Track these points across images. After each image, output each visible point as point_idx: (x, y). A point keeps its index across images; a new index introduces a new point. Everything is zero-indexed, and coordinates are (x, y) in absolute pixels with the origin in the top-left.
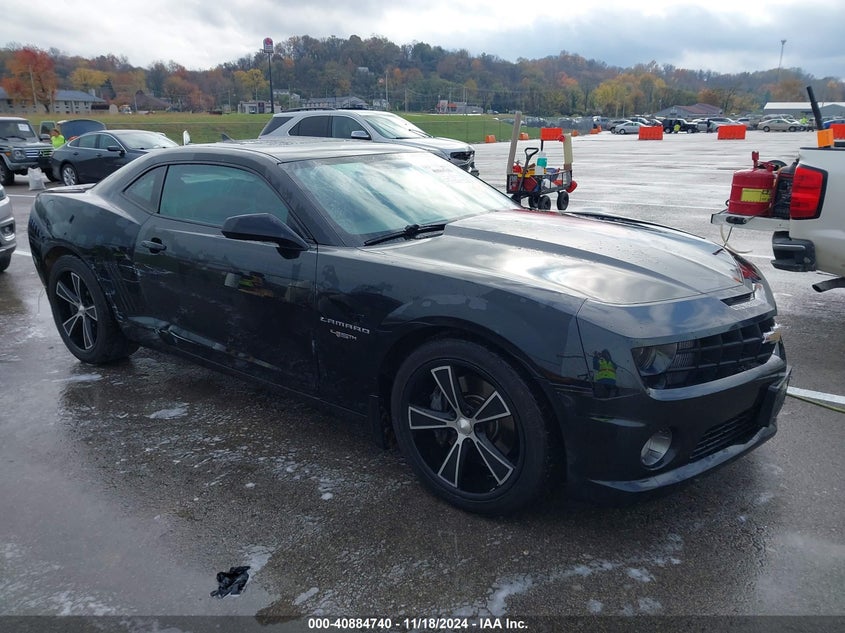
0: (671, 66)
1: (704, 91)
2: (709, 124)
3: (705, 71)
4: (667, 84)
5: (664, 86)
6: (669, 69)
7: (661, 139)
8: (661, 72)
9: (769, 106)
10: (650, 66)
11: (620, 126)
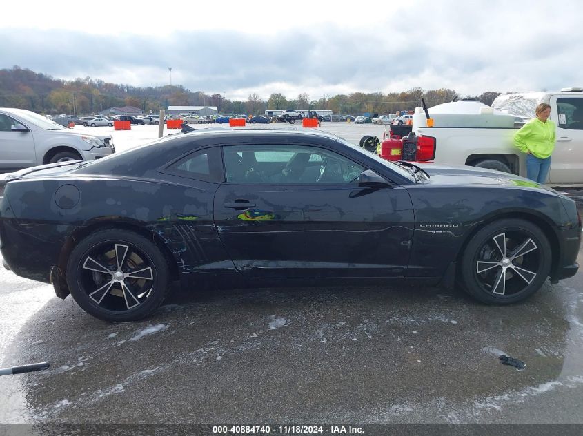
0: (101, 81)
1: (128, 98)
2: (151, 120)
3: (125, 85)
4: (102, 92)
5: (100, 94)
6: (100, 83)
7: (130, 129)
8: (95, 85)
9: (170, 108)
10: (86, 80)
11: (90, 122)
